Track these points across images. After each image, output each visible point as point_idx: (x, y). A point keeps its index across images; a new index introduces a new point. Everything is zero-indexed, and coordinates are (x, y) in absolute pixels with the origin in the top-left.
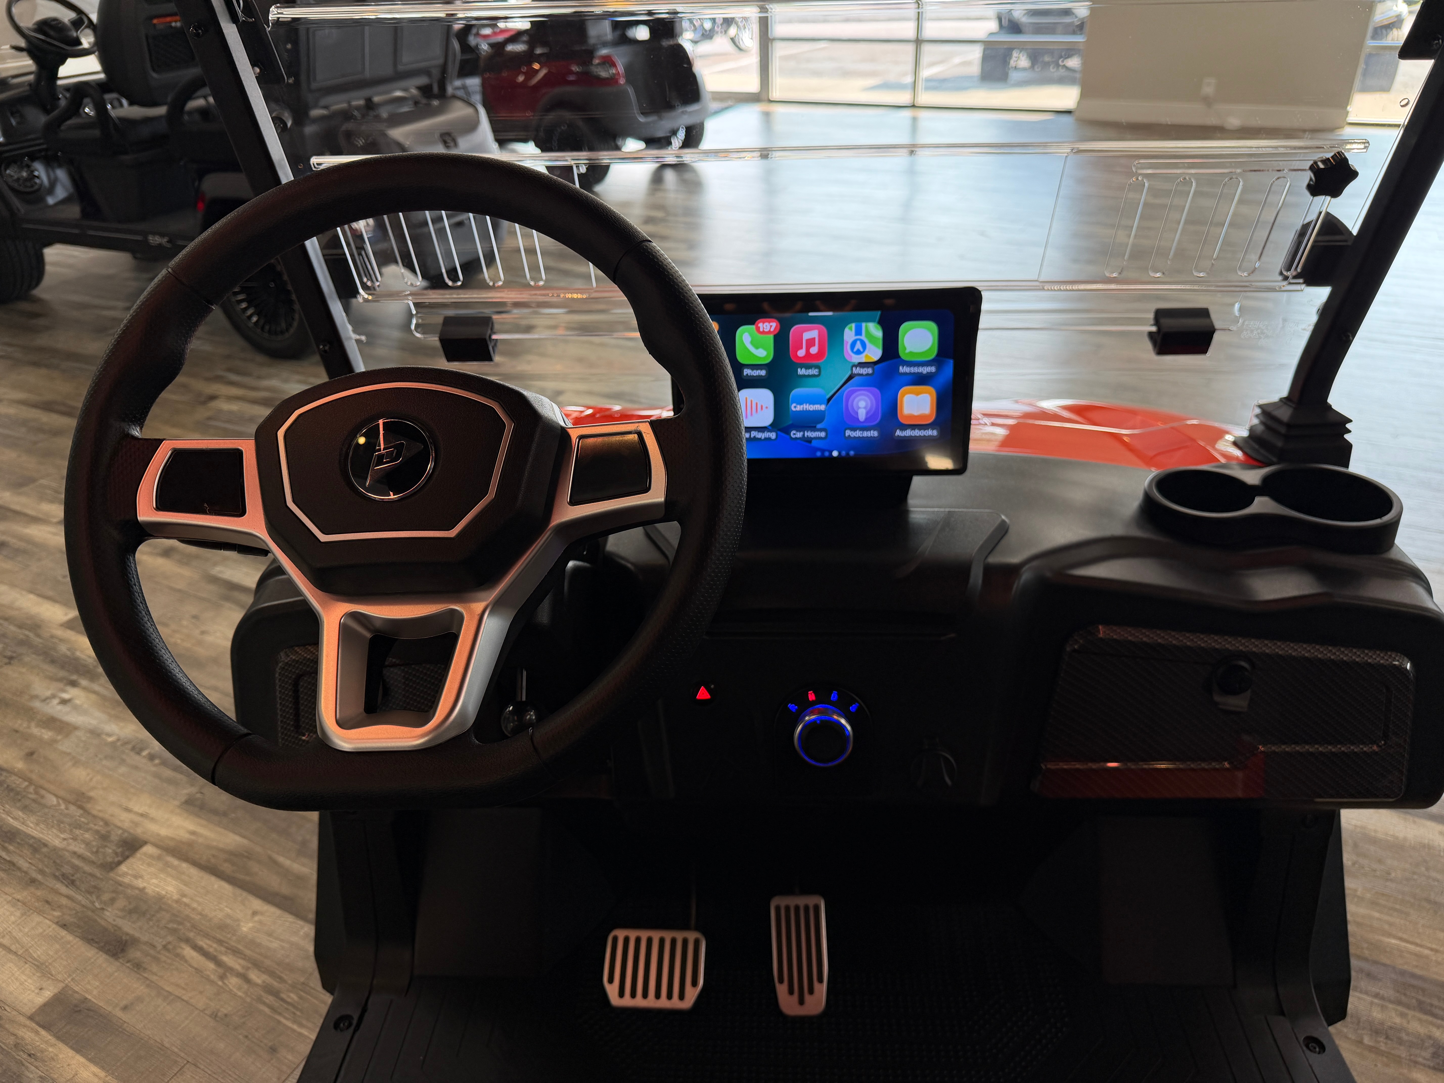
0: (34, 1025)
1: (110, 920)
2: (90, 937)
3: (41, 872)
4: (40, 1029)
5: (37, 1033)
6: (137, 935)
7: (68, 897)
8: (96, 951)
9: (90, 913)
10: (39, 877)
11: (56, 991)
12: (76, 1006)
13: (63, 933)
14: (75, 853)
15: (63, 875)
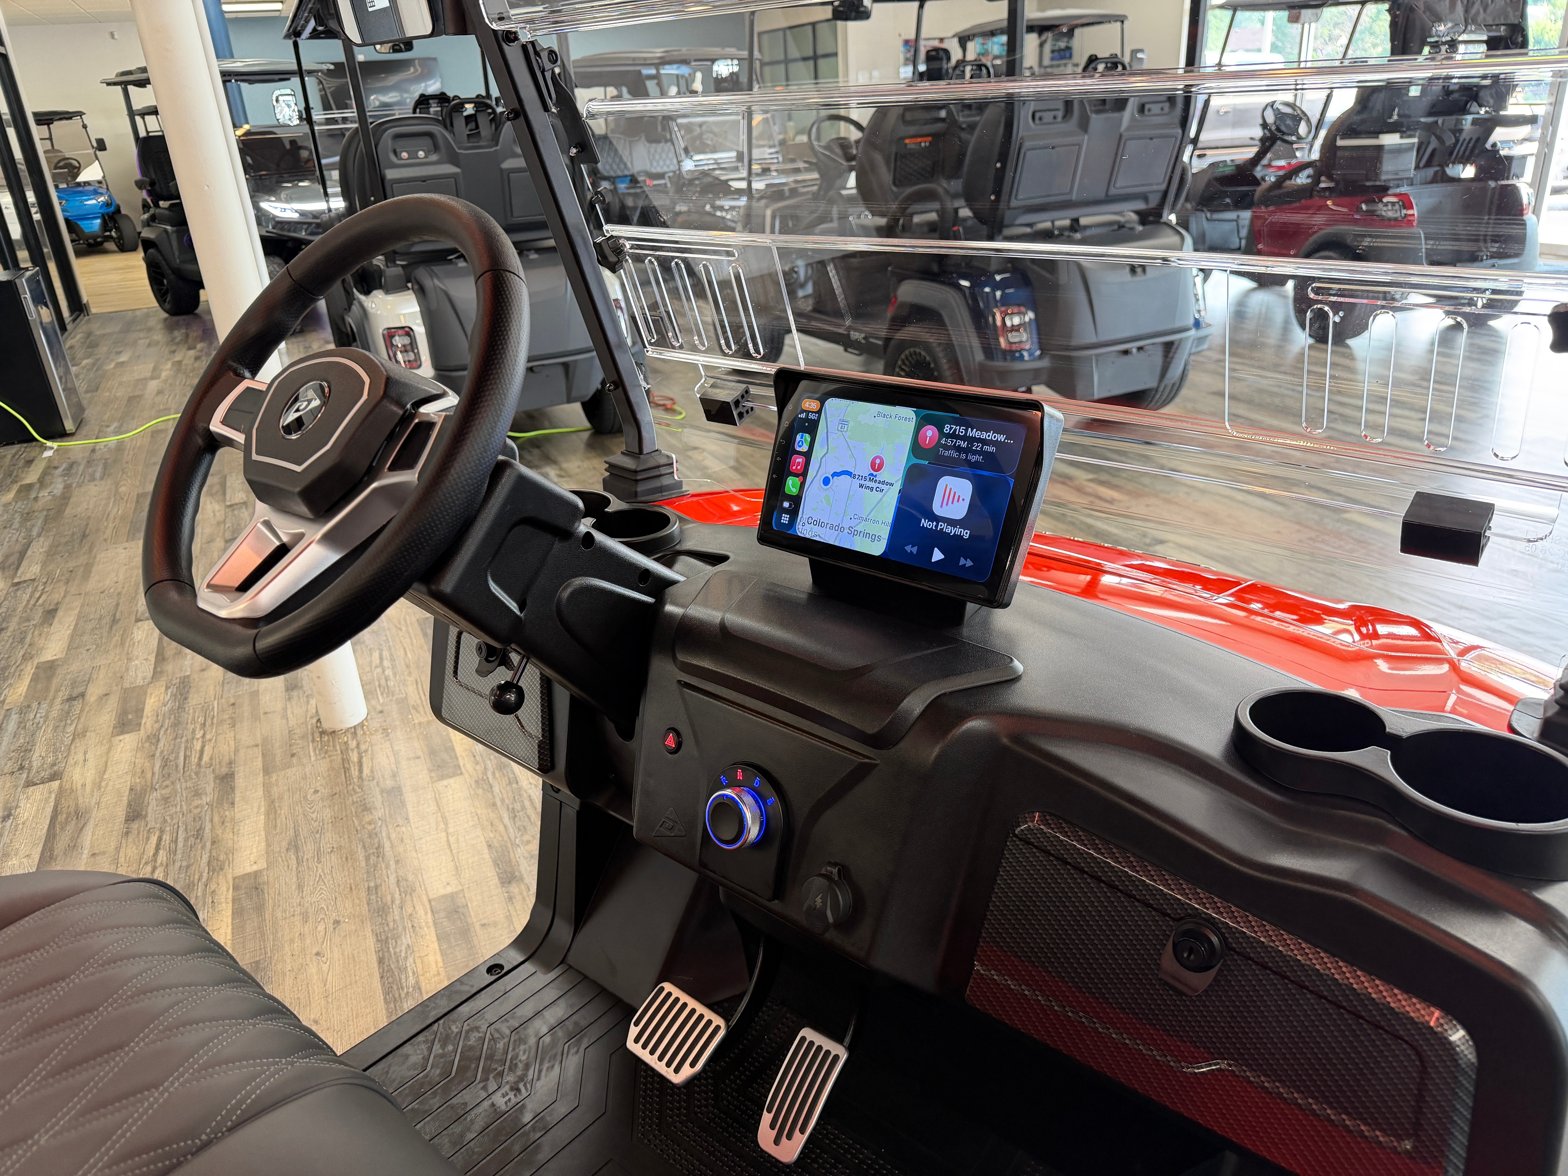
0: (428, 907)
1: (517, 856)
2: (499, 862)
3: (503, 800)
4: (429, 912)
5: (426, 914)
6: (525, 876)
7: (505, 826)
8: (495, 874)
9: (509, 845)
10: (499, 804)
11: (455, 890)
12: (458, 907)
13: (486, 851)
14: (530, 796)
15: (513, 809)
